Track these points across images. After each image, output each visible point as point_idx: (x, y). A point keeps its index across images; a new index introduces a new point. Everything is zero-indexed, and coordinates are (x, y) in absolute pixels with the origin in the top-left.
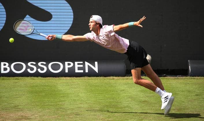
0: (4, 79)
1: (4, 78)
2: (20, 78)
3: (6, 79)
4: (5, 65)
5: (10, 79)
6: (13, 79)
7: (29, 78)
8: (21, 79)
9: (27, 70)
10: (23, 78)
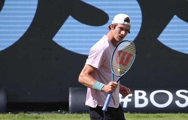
0: (139, 117)
1: (140, 114)
2: (164, 115)
3: (143, 117)
4: (140, 94)
5: (148, 116)
6: (154, 117)
7: (178, 115)
8: (165, 117)
9: (175, 102)
10: (168, 114)
